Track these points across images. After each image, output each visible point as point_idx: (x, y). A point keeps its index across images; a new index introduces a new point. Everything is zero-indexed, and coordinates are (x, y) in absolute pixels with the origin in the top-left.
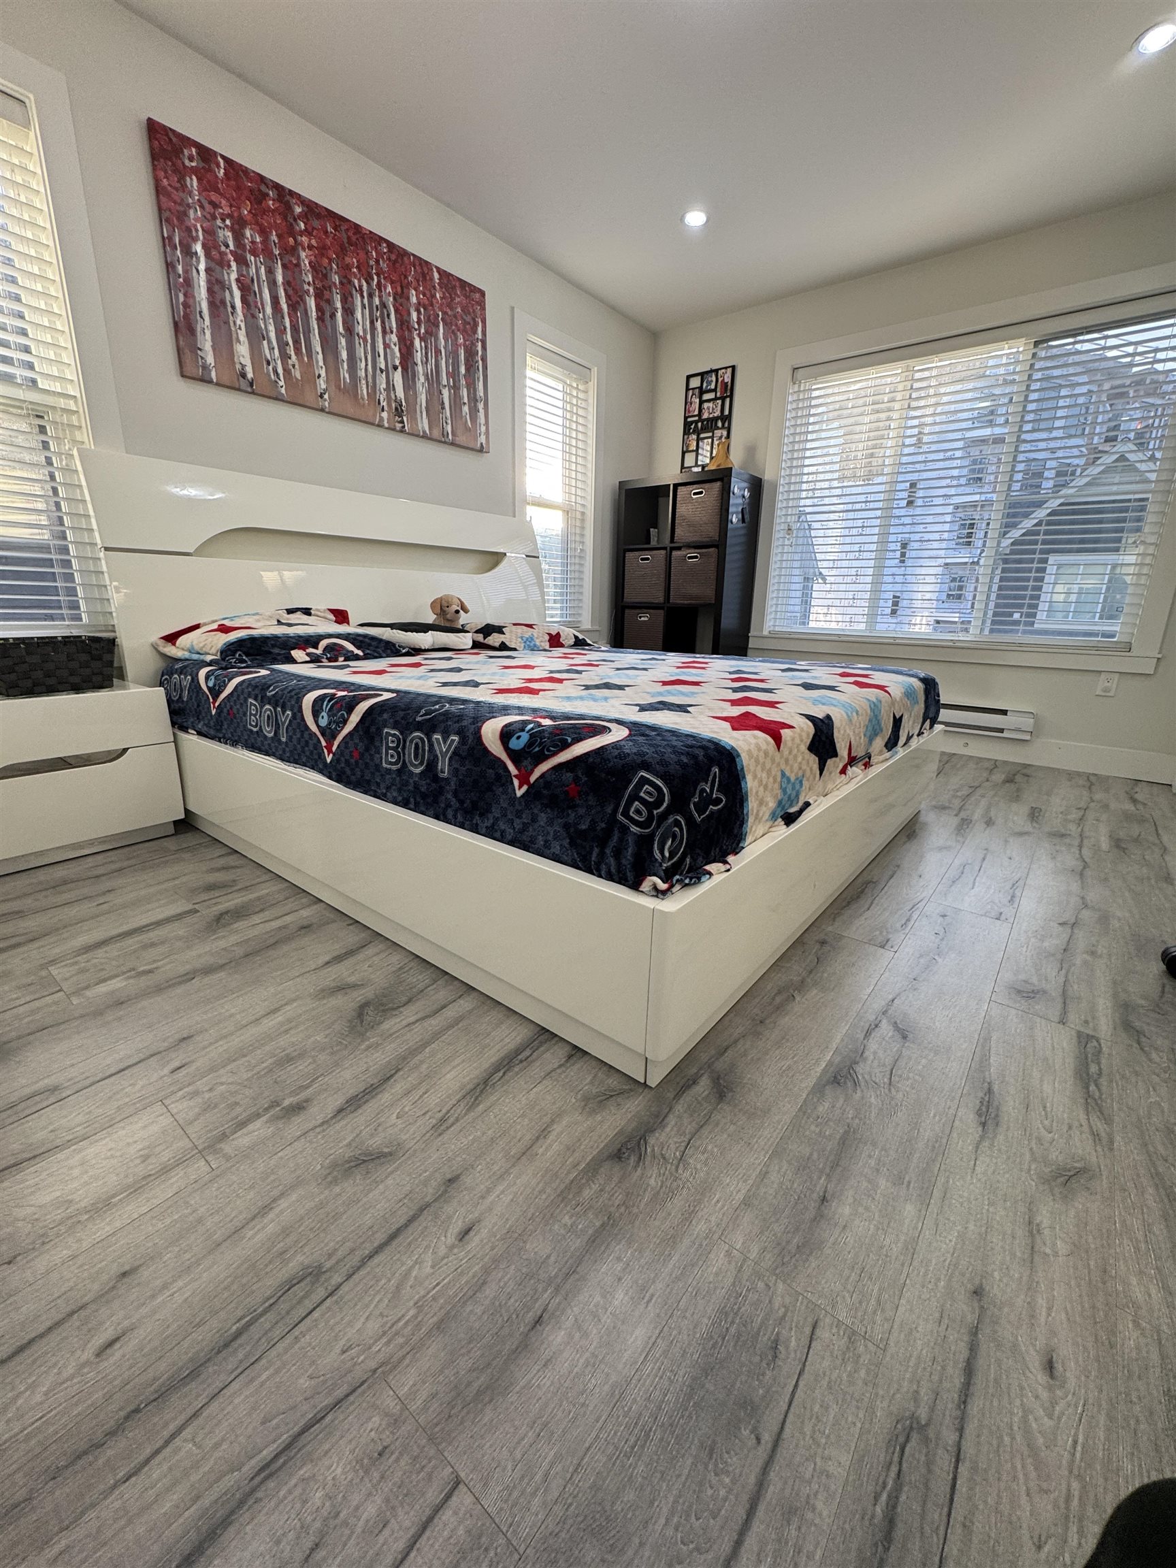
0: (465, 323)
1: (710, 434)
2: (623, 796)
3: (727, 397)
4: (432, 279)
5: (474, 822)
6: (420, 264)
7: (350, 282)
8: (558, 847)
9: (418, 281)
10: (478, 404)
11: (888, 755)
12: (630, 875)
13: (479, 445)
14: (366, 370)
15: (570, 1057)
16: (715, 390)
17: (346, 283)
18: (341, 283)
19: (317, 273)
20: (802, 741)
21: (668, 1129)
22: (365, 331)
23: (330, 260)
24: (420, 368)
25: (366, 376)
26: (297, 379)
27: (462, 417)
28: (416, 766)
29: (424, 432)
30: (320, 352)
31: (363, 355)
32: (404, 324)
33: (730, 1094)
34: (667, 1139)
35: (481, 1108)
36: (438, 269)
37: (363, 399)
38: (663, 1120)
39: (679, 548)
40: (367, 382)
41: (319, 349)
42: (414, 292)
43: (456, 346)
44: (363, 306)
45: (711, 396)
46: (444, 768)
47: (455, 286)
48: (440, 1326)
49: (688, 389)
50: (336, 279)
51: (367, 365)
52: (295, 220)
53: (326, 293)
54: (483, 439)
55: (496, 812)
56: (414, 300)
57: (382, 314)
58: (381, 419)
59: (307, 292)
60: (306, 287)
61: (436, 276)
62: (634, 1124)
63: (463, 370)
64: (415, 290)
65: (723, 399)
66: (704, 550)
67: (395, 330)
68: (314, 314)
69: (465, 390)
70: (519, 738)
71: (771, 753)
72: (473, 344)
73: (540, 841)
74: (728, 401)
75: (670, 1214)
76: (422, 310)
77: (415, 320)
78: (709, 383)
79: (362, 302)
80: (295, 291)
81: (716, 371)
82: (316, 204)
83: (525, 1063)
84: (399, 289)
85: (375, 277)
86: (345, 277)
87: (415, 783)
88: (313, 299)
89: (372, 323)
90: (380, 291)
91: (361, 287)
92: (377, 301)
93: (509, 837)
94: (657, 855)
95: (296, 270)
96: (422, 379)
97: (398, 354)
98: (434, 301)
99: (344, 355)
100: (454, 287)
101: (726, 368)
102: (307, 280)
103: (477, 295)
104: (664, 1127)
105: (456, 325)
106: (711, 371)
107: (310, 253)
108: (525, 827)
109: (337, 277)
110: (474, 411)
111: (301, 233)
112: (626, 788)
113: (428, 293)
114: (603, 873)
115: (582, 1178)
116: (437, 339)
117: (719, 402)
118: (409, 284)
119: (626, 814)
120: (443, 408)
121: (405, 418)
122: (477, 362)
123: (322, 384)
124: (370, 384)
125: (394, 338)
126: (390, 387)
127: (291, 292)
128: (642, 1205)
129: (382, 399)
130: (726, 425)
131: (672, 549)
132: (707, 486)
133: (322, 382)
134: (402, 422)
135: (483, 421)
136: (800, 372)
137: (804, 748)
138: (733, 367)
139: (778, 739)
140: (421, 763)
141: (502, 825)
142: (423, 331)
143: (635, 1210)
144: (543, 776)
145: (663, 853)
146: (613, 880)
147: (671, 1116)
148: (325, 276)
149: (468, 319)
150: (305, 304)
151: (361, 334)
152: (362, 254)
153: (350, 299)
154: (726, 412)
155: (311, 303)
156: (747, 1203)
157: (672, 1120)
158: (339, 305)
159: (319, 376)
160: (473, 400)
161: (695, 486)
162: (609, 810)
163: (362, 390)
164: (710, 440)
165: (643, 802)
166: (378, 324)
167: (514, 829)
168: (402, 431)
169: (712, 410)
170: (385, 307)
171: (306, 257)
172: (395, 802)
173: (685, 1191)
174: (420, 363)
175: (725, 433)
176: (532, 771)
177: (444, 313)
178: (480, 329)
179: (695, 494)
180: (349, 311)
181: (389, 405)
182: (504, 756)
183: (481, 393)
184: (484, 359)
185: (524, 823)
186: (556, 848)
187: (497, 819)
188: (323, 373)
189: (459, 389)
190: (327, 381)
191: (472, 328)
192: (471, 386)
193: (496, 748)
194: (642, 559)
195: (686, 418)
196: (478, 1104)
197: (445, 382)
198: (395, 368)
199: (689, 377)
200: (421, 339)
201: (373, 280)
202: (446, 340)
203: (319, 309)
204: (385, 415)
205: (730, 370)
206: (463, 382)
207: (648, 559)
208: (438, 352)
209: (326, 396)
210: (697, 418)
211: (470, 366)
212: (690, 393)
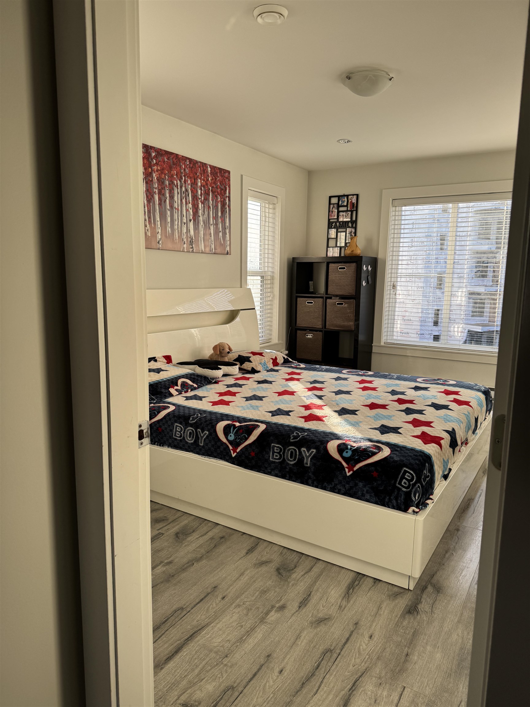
0: (221, 189)
1: (344, 230)
2: (398, 477)
3: (354, 210)
4: (207, 172)
5: (324, 485)
6: (203, 166)
7: (173, 183)
8: (369, 496)
9: (201, 174)
10: (226, 230)
11: (474, 436)
12: (403, 507)
13: (226, 252)
14: (178, 225)
15: (375, 582)
16: (347, 206)
17: (171, 183)
18: (169, 184)
19: (160, 183)
20: (447, 444)
21: (423, 603)
22: (178, 206)
23: (165, 175)
24: (201, 218)
25: (178, 227)
26: (149, 236)
27: (219, 238)
28: (291, 461)
29: (202, 251)
30: (159, 221)
31: (177, 218)
32: (195, 197)
33: (441, 591)
34: (424, 606)
35: (352, 602)
36: (210, 166)
37: (176, 240)
38: (420, 601)
39: (330, 298)
40: (178, 231)
41: (158, 219)
42: (199, 180)
43: (217, 202)
44: (178, 193)
45: (345, 209)
46: (308, 462)
47: (217, 172)
48: (378, 658)
49: (330, 204)
50: (167, 183)
51: (178, 222)
52: (152, 160)
53: (163, 191)
54: (228, 249)
55: (336, 482)
56: (199, 184)
57: (186, 195)
58: (184, 248)
59: (155, 193)
60: (155, 190)
61: (209, 169)
62: (410, 603)
63: (220, 214)
64: (200, 179)
65: (352, 212)
66: (347, 300)
67: (191, 201)
68: (157, 202)
69: (221, 224)
70: (347, 452)
71: (440, 452)
72: (225, 200)
73: (360, 493)
74: (354, 213)
75: (435, 627)
76: (203, 188)
77: (200, 194)
78: (343, 202)
79: (177, 191)
80: (150, 193)
81: (347, 196)
82: (161, 149)
83: (358, 586)
84: (193, 180)
85: (183, 177)
86: (171, 181)
87: (290, 468)
88: (157, 195)
89: (181, 200)
90: (185, 183)
91: (177, 184)
92: (184, 189)
93: (343, 492)
94: (414, 499)
95: (151, 183)
96: (202, 223)
97: (192, 213)
98: (208, 182)
99: (169, 219)
100: (216, 174)
101: (353, 195)
102: (155, 187)
103: (227, 174)
104: (422, 603)
105: (217, 192)
106: (344, 196)
107: (158, 173)
108: (351, 488)
109: (167, 182)
110: (224, 234)
111: (154, 165)
112: (399, 474)
113: (205, 179)
114: (390, 506)
115: (401, 619)
116: (209, 201)
117: (350, 213)
118: (197, 177)
119: (400, 483)
120: (211, 236)
121: (194, 245)
122: (226, 208)
123: (159, 236)
124: (179, 232)
125: (190, 205)
126: (188, 230)
127: (148, 194)
128: (425, 625)
129: (184, 238)
130: (354, 226)
131: (327, 298)
132: (348, 265)
133: (159, 235)
134: (192, 248)
135: (228, 239)
136: (396, 202)
137: (448, 447)
138: (357, 195)
139: (440, 446)
140: (294, 460)
141: (339, 487)
142: (203, 199)
143: (423, 627)
144: (360, 468)
145: (416, 498)
146: (394, 509)
147: (422, 599)
148: (163, 183)
149: (222, 187)
150: (154, 198)
151: (176, 207)
152: (179, 168)
153: (172, 191)
154: (354, 219)
155: (156, 197)
156: (459, 622)
157: (423, 600)
158: (168, 195)
159: (158, 232)
160: (224, 228)
161: (340, 264)
162: (393, 482)
163: (176, 235)
164: (344, 233)
165: (407, 479)
166: (184, 201)
167: (345, 489)
168: (193, 252)
169: (345, 218)
170: (187, 191)
171: (155, 175)
172: (276, 476)
173: (437, 620)
174: (201, 216)
175: (353, 230)
176: (355, 466)
177: (213, 187)
178: (228, 191)
179: (340, 268)
180: (172, 197)
181: (187, 240)
182: (340, 459)
183: (227, 224)
184: (229, 206)
185: (350, 486)
186: (368, 496)
187: (337, 484)
188: (160, 231)
189: (218, 224)
190: (161, 235)
191: (224, 192)
192: (223, 222)
193: (336, 456)
194: (308, 303)
195: (329, 220)
196: (350, 601)
197: (212, 222)
198: (190, 221)
199: (330, 197)
200: (202, 203)
201: (182, 179)
202: (212, 200)
203: (160, 199)
204: (185, 246)
205: (355, 197)
206: (220, 220)
207: (312, 303)
208: (209, 207)
209: (160, 242)
210: (336, 220)
211: (223, 212)
212: (332, 206)
